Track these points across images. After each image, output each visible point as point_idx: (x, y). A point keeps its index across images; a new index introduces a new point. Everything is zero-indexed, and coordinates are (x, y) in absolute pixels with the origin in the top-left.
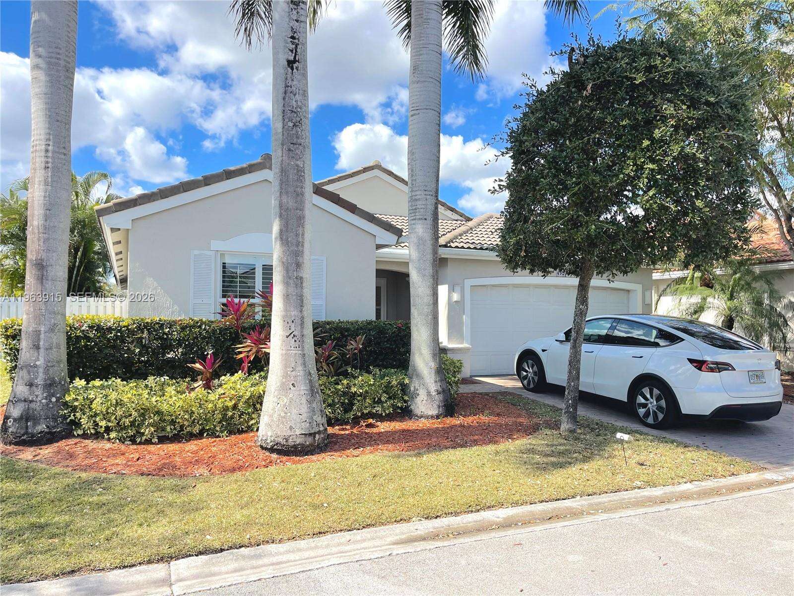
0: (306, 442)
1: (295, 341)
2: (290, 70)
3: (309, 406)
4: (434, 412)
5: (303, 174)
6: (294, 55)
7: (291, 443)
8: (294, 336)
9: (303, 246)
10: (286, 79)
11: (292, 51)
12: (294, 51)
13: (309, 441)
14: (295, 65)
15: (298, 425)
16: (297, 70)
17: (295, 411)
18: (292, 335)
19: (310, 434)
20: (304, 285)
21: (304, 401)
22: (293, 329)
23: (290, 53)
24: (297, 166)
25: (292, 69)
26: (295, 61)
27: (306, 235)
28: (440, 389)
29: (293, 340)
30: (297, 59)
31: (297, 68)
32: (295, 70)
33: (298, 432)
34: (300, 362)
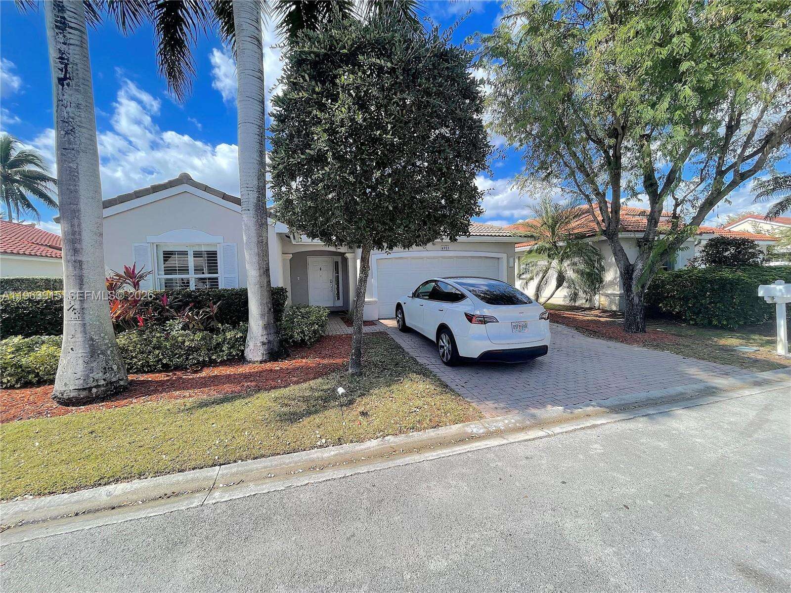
0: (80, 395)
1: (75, 313)
2: (60, 87)
3: (85, 365)
4: (259, 358)
5: (76, 174)
6: (63, 73)
7: (65, 396)
8: (74, 309)
9: (80, 234)
10: (58, 94)
11: (62, 70)
12: (64, 70)
13: (83, 394)
14: (65, 82)
15: (72, 382)
16: (68, 86)
17: (70, 371)
18: (72, 309)
19: (84, 389)
20: (84, 267)
21: (81, 361)
22: (73, 303)
23: (60, 72)
24: (70, 167)
25: (63, 85)
26: (65, 78)
27: (83, 225)
28: (266, 341)
29: (73, 313)
30: (68, 76)
31: (68, 85)
32: (66, 86)
33: (72, 388)
34: (79, 329)
